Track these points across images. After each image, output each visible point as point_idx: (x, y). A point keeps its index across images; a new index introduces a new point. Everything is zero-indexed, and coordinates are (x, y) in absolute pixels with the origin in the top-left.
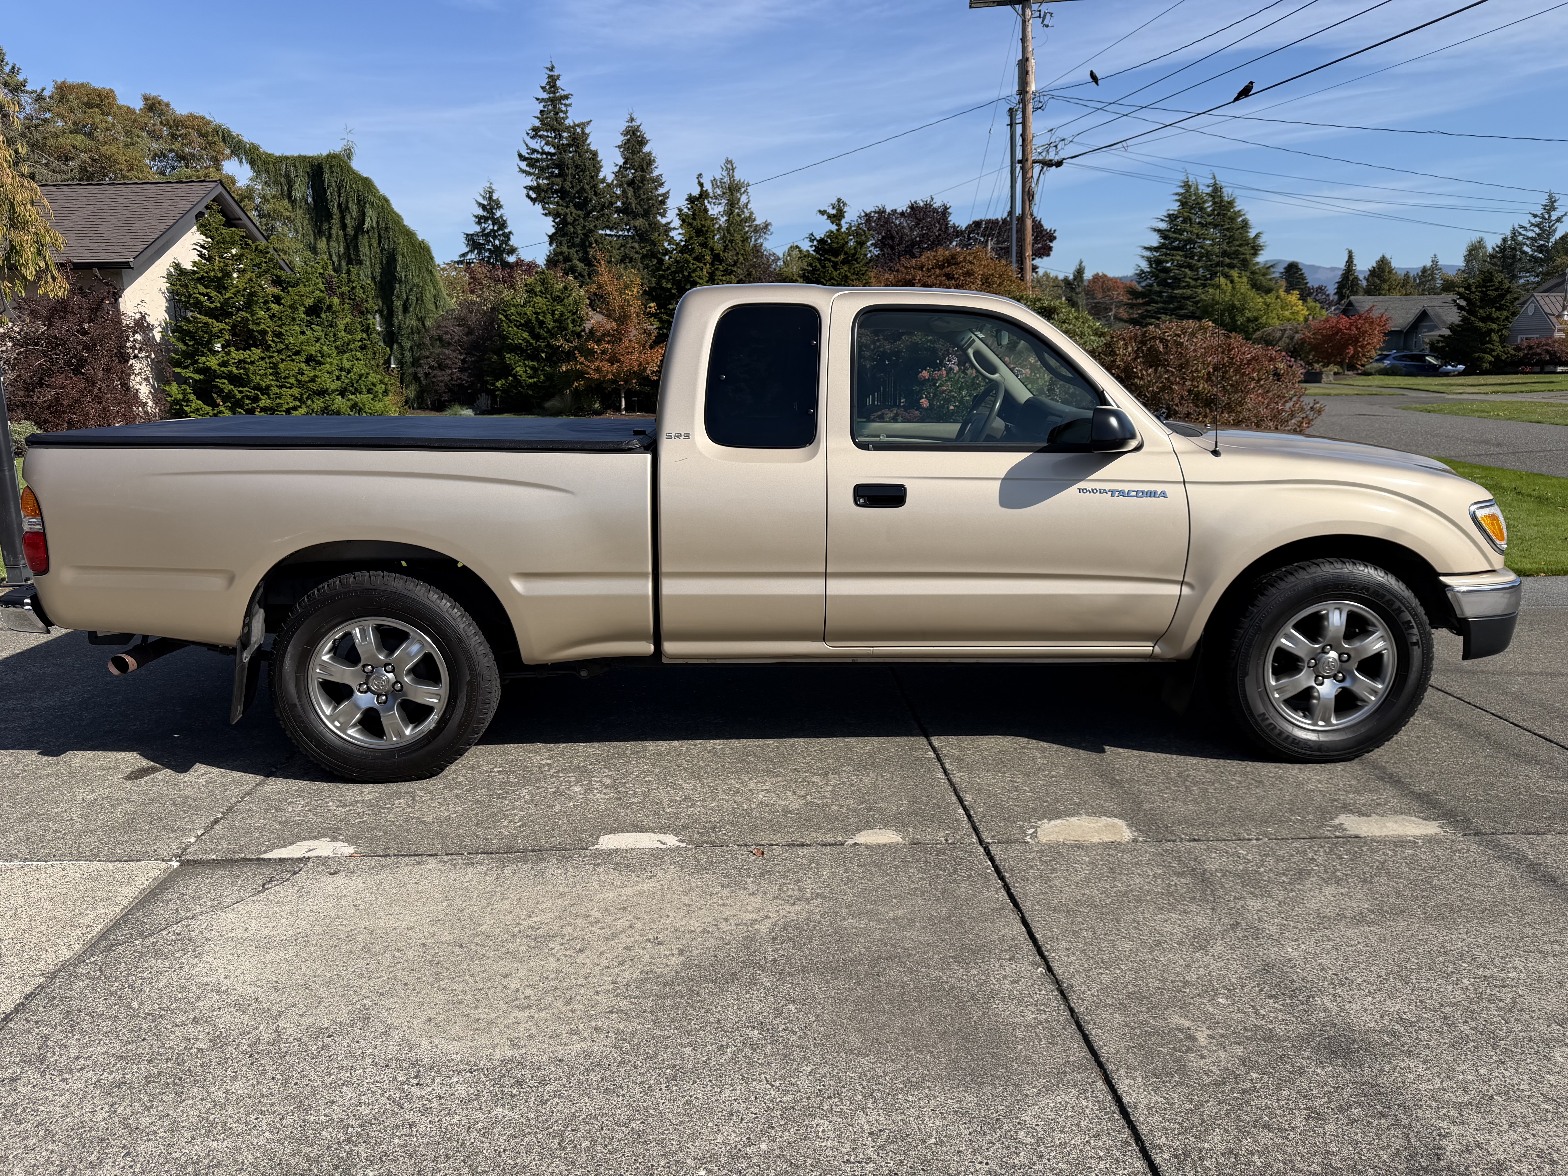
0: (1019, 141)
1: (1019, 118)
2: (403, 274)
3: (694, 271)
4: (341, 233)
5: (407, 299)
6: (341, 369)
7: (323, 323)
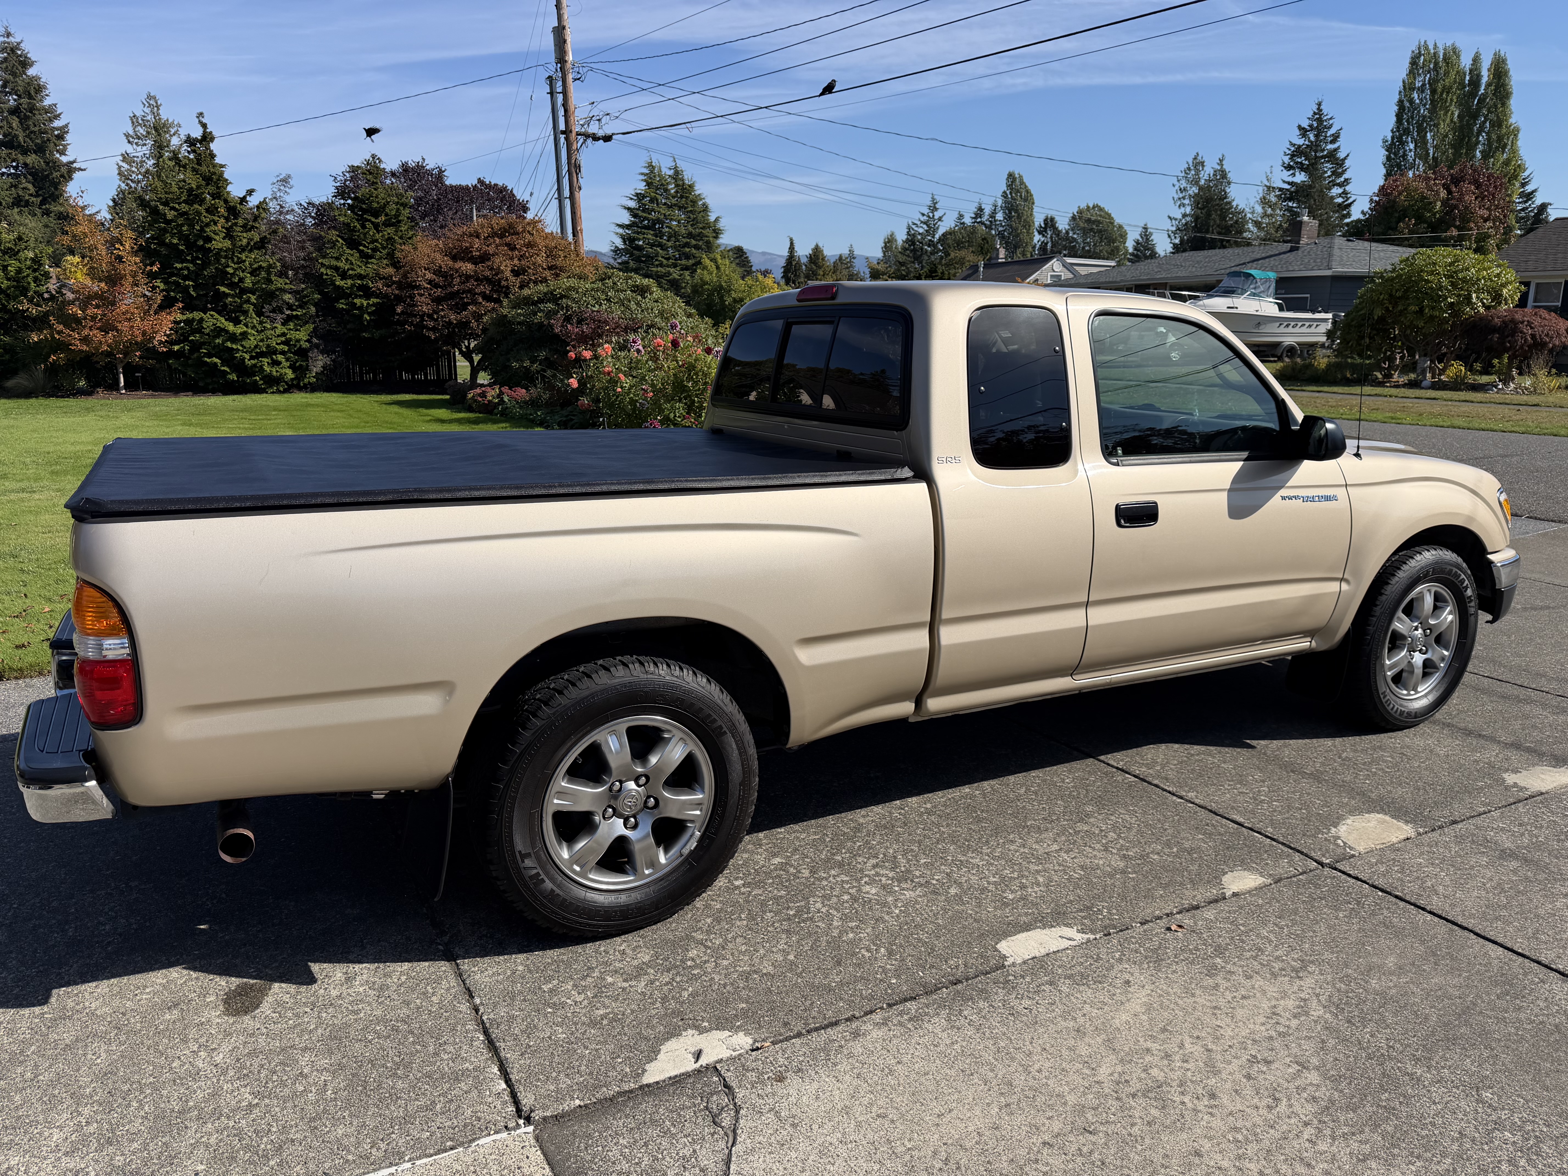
1: (559, 87)
3: (208, 225)
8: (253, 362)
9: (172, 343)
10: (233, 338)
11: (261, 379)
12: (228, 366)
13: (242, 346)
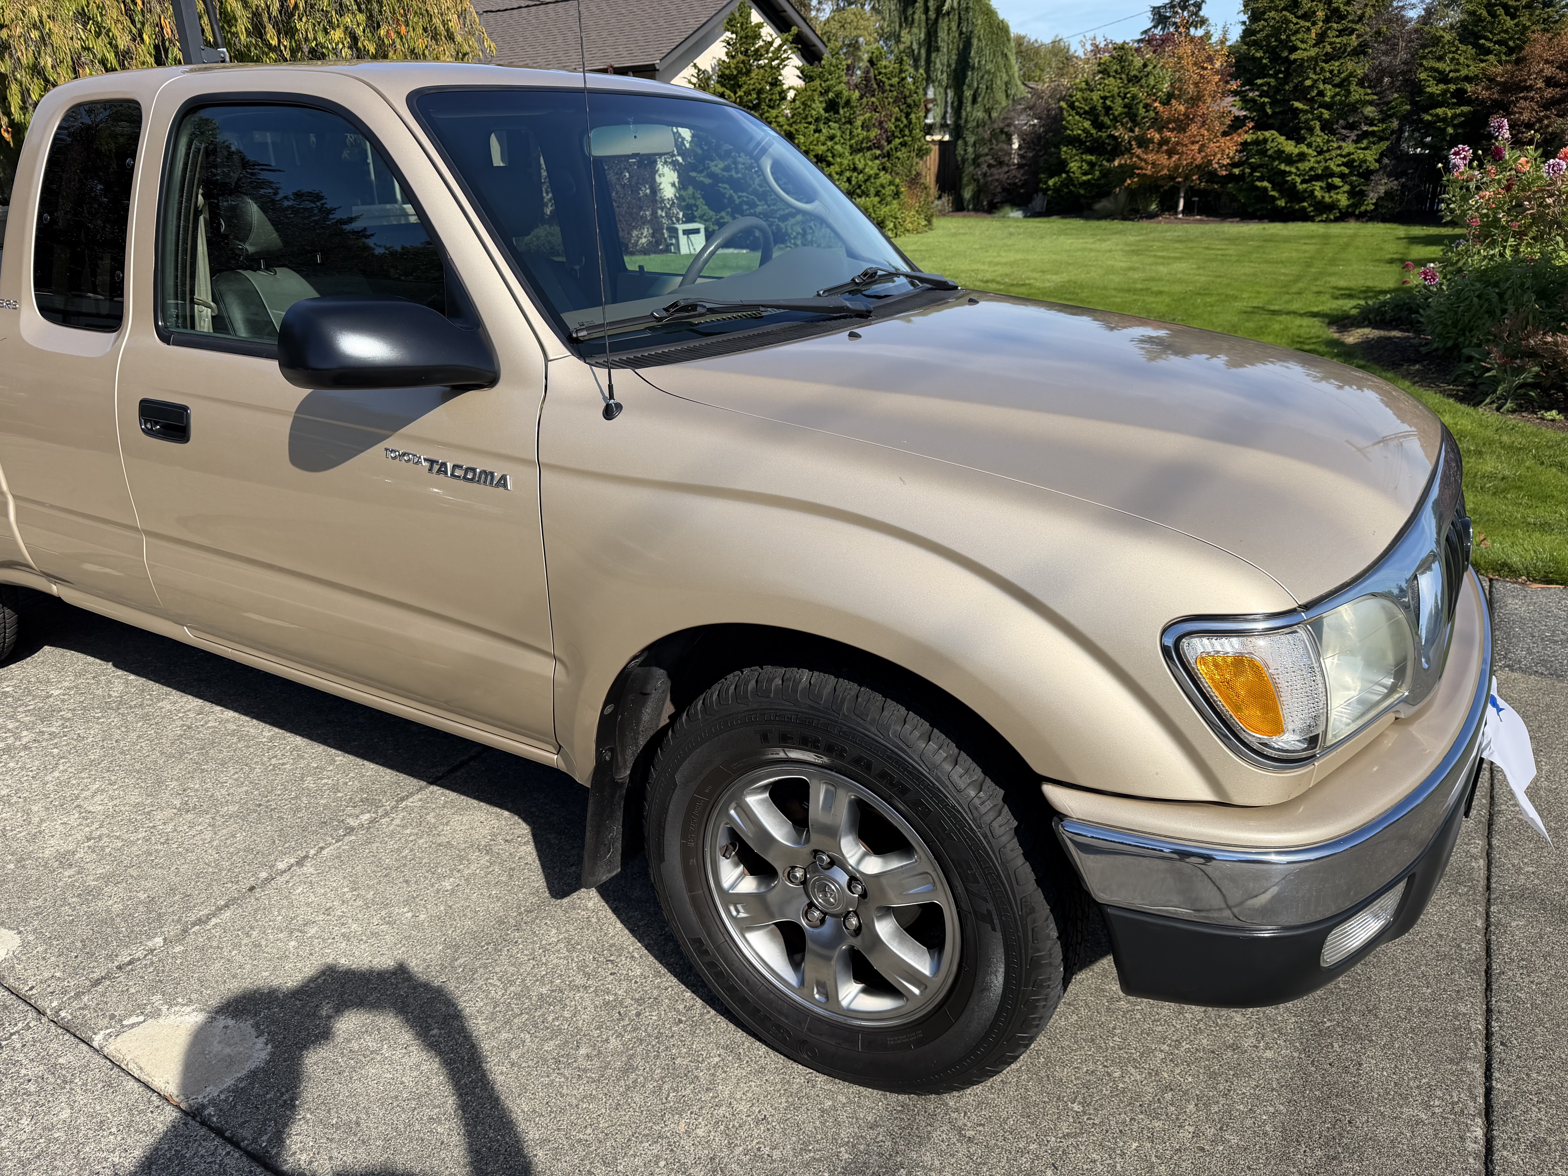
2: (976, 60)
3: (1297, 32)
5: (978, 88)
8: (1305, 186)
9: (1234, 165)
10: (1289, 160)
11: (1310, 205)
12: (1279, 191)
13: (1297, 168)
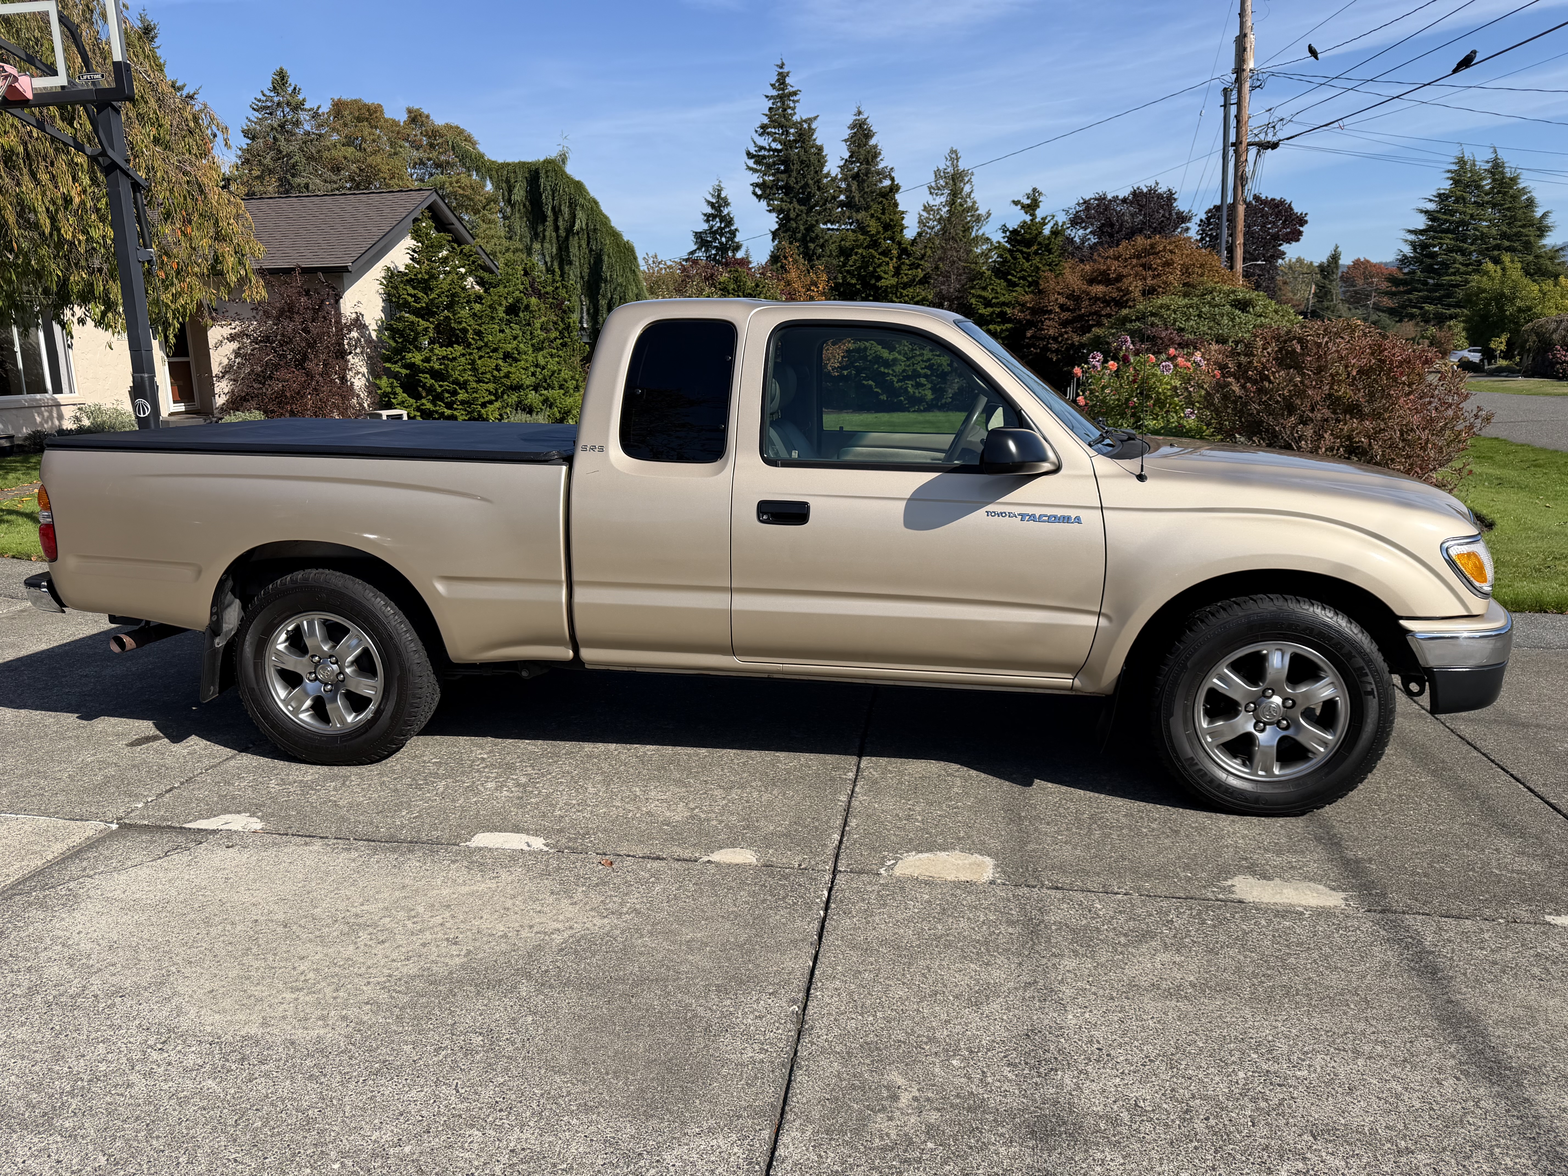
0: (1233, 123)
1: (1234, 98)
2: (608, 274)
3: (880, 265)
4: (554, 234)
5: (612, 298)
6: (537, 366)
7: (521, 322)
8: (900, 384)
9: (842, 368)
10: (887, 364)
11: (905, 399)
12: (880, 388)
13: (893, 370)
